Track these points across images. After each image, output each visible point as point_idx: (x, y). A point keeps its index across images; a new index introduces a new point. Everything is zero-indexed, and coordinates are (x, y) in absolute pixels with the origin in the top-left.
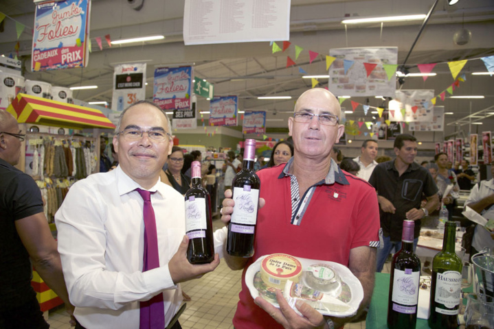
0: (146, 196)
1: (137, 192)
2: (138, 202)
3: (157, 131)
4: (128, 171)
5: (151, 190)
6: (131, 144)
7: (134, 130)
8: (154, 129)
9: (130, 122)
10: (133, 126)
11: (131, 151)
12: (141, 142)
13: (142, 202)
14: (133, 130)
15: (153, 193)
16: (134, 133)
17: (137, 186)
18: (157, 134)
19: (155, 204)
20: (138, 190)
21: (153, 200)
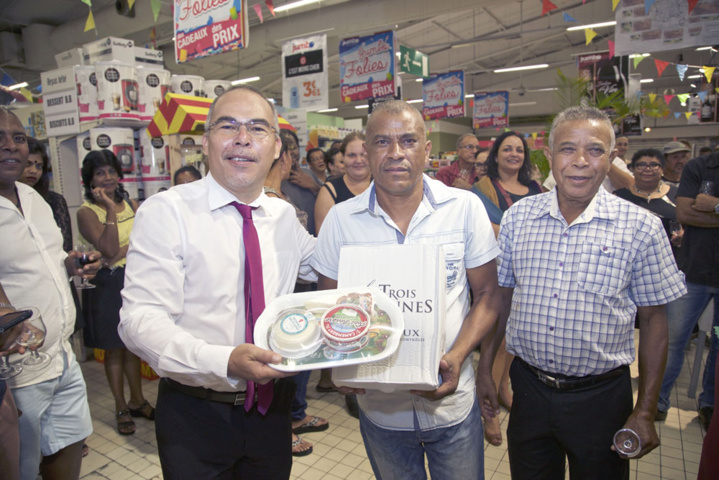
0: (246, 213)
1: (233, 207)
2: (235, 220)
3: (258, 126)
4: (222, 180)
5: (253, 204)
6: (225, 144)
7: (228, 122)
8: (256, 121)
9: (225, 113)
10: (227, 119)
11: (225, 154)
12: (237, 138)
13: (240, 220)
14: (228, 124)
15: (254, 208)
16: (227, 127)
17: (232, 199)
18: (259, 129)
19: (257, 221)
20: (234, 204)
21: (255, 217)
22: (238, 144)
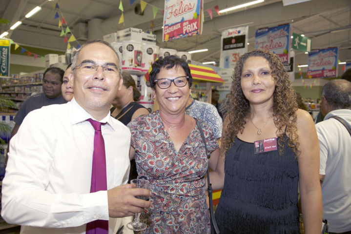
1: (89, 123)
2: (90, 130)
3: (110, 67)
4: (82, 102)
5: (103, 121)
6: (87, 78)
8: (108, 64)
9: (86, 58)
10: (89, 61)
11: (86, 84)
12: (96, 75)
13: (94, 131)
14: (89, 64)
15: (103, 124)
16: (89, 67)
17: (89, 116)
18: (110, 70)
19: (105, 134)
20: (90, 120)
22: (96, 78)
